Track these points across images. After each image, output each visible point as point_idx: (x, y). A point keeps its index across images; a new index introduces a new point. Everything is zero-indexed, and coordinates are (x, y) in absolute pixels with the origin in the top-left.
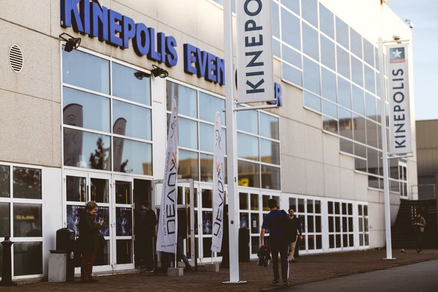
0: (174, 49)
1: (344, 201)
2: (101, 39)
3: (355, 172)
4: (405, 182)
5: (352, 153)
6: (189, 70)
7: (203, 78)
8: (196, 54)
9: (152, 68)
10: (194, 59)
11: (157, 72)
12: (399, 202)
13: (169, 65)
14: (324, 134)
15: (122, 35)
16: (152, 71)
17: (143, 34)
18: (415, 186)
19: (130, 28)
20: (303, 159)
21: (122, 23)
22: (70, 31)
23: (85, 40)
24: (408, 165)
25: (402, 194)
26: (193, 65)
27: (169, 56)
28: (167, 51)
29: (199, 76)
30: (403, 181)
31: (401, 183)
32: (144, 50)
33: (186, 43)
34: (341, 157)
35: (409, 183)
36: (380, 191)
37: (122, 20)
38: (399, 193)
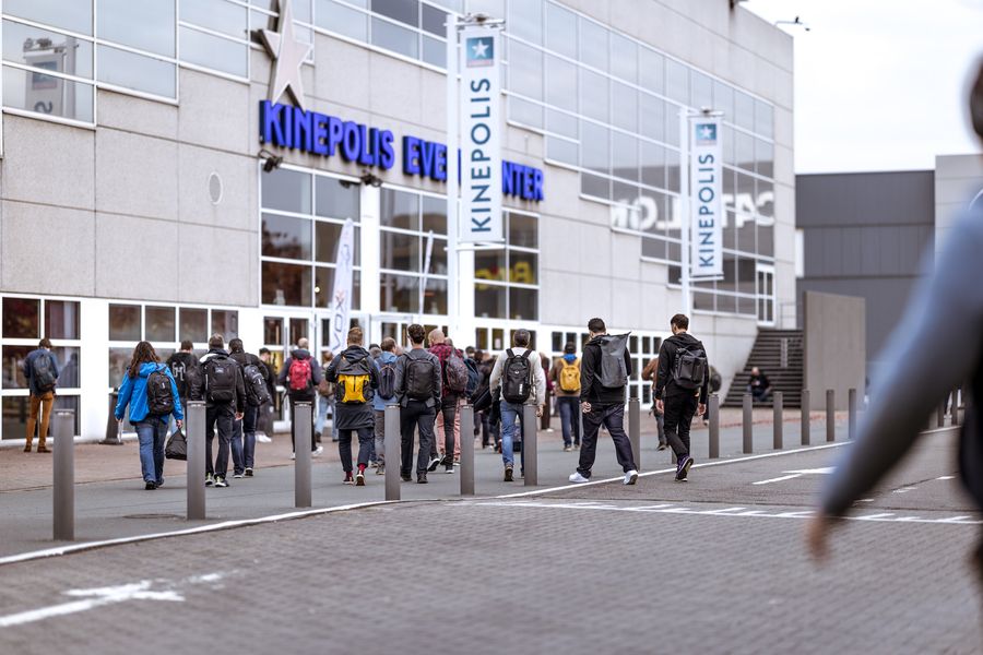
0: (390, 147)
1: (646, 334)
2: (303, 150)
3: (669, 289)
4: (770, 297)
5: (663, 257)
6: (410, 169)
7: (427, 179)
8: (419, 149)
9: (361, 175)
10: (417, 154)
11: (369, 180)
12: (754, 332)
13: (383, 168)
14: (614, 235)
15: (327, 141)
16: (362, 178)
17: (352, 135)
18: (789, 304)
19: (336, 129)
20: (575, 273)
21: (327, 127)
22: (269, 147)
23: (286, 154)
24: (776, 271)
25: (761, 318)
26: (415, 163)
27: (384, 157)
28: (382, 149)
29: (422, 175)
30: (765, 297)
31: (761, 301)
32: (353, 155)
33: (406, 134)
34: (644, 266)
35: (777, 299)
36: (715, 317)
37: (327, 122)
38: (756, 316)
